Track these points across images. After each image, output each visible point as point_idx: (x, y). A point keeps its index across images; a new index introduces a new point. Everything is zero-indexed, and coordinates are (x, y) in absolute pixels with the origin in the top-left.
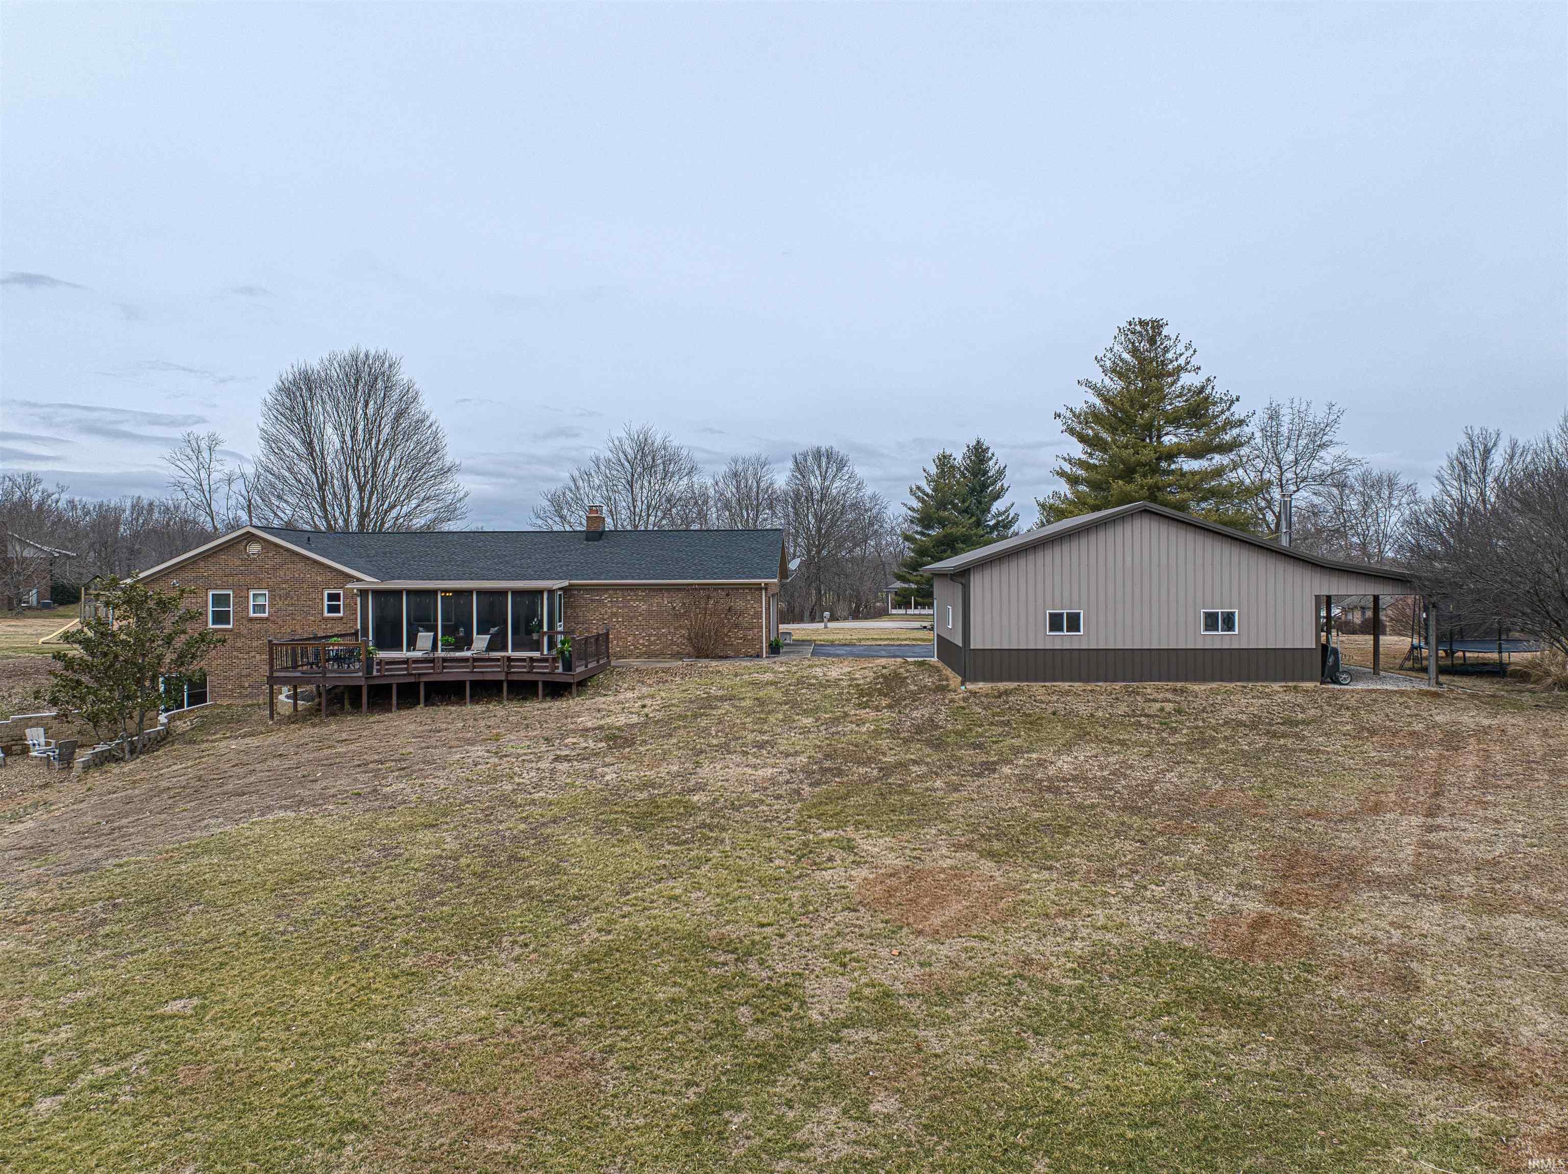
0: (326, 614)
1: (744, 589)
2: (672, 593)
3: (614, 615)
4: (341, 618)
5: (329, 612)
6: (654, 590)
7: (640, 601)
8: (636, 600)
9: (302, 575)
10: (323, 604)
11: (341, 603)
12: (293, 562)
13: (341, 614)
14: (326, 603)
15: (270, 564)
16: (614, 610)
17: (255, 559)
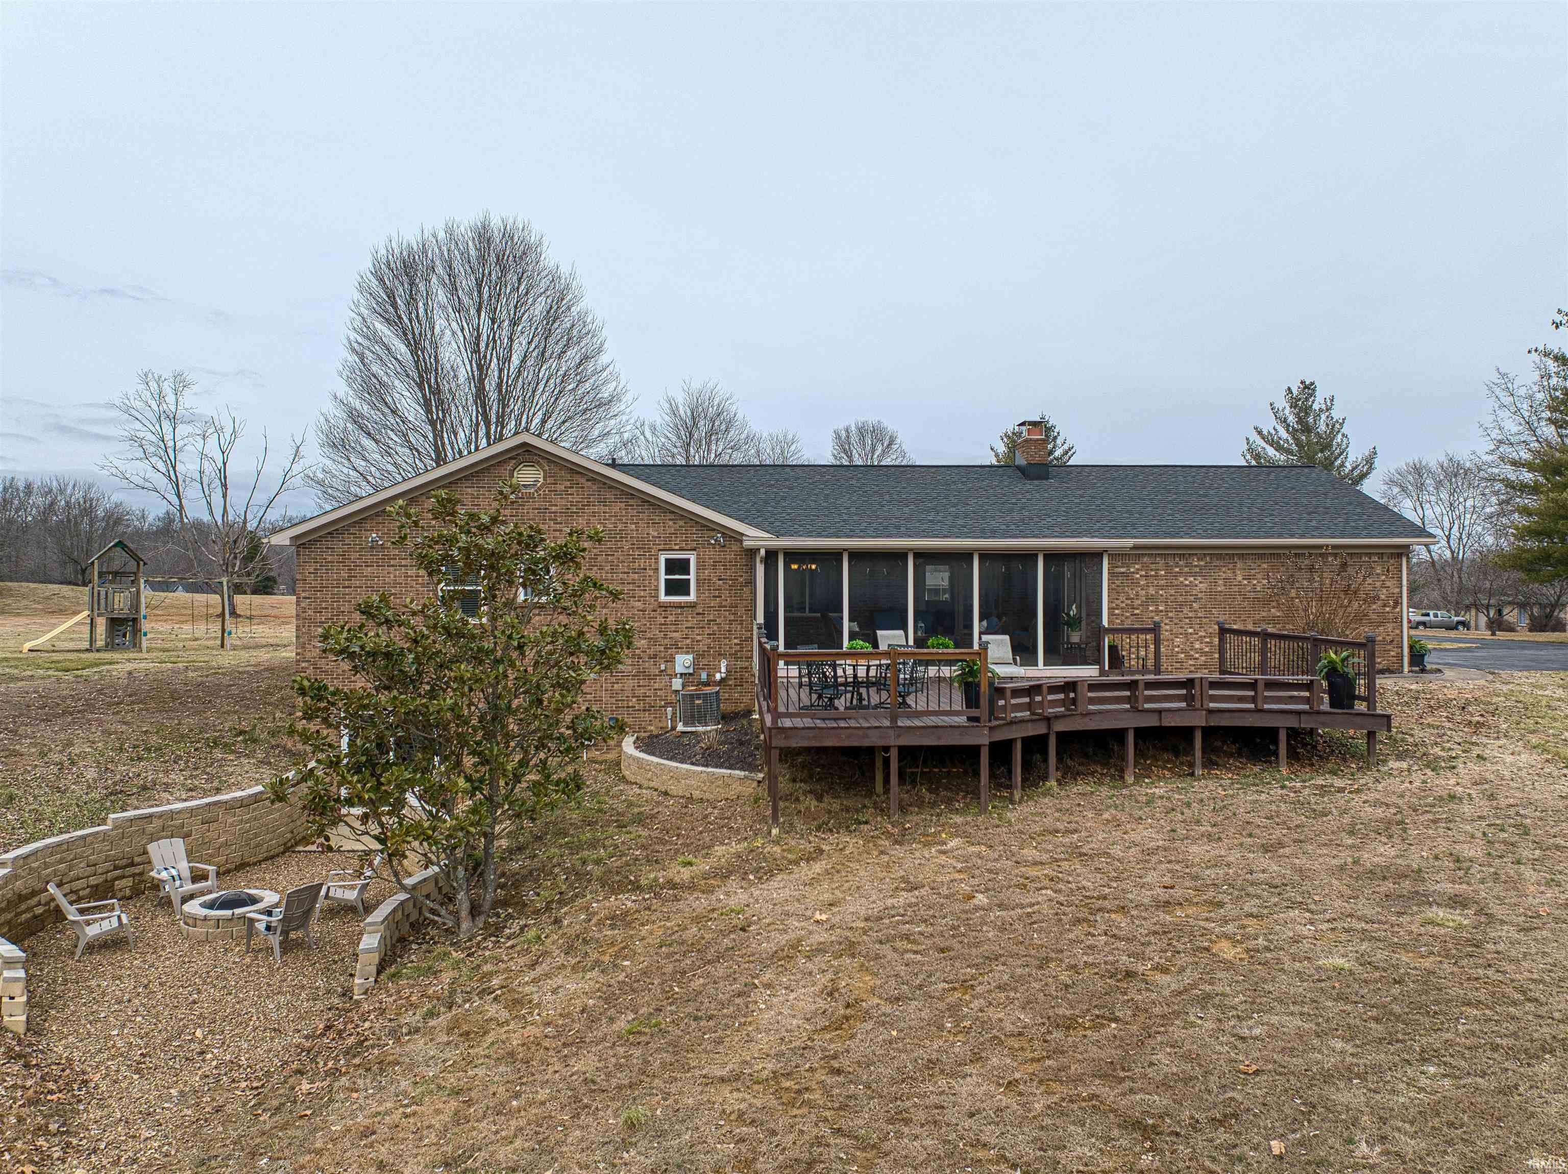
0: (663, 598)
1: (1369, 555)
2: (1249, 563)
3: (1151, 599)
4: (693, 606)
5: (668, 593)
6: (1220, 557)
7: (1194, 575)
8: (1191, 574)
9: (620, 526)
10: (657, 580)
11: (692, 577)
12: (604, 502)
13: (692, 597)
14: (663, 577)
15: (560, 503)
16: (1152, 591)
17: (530, 496)
